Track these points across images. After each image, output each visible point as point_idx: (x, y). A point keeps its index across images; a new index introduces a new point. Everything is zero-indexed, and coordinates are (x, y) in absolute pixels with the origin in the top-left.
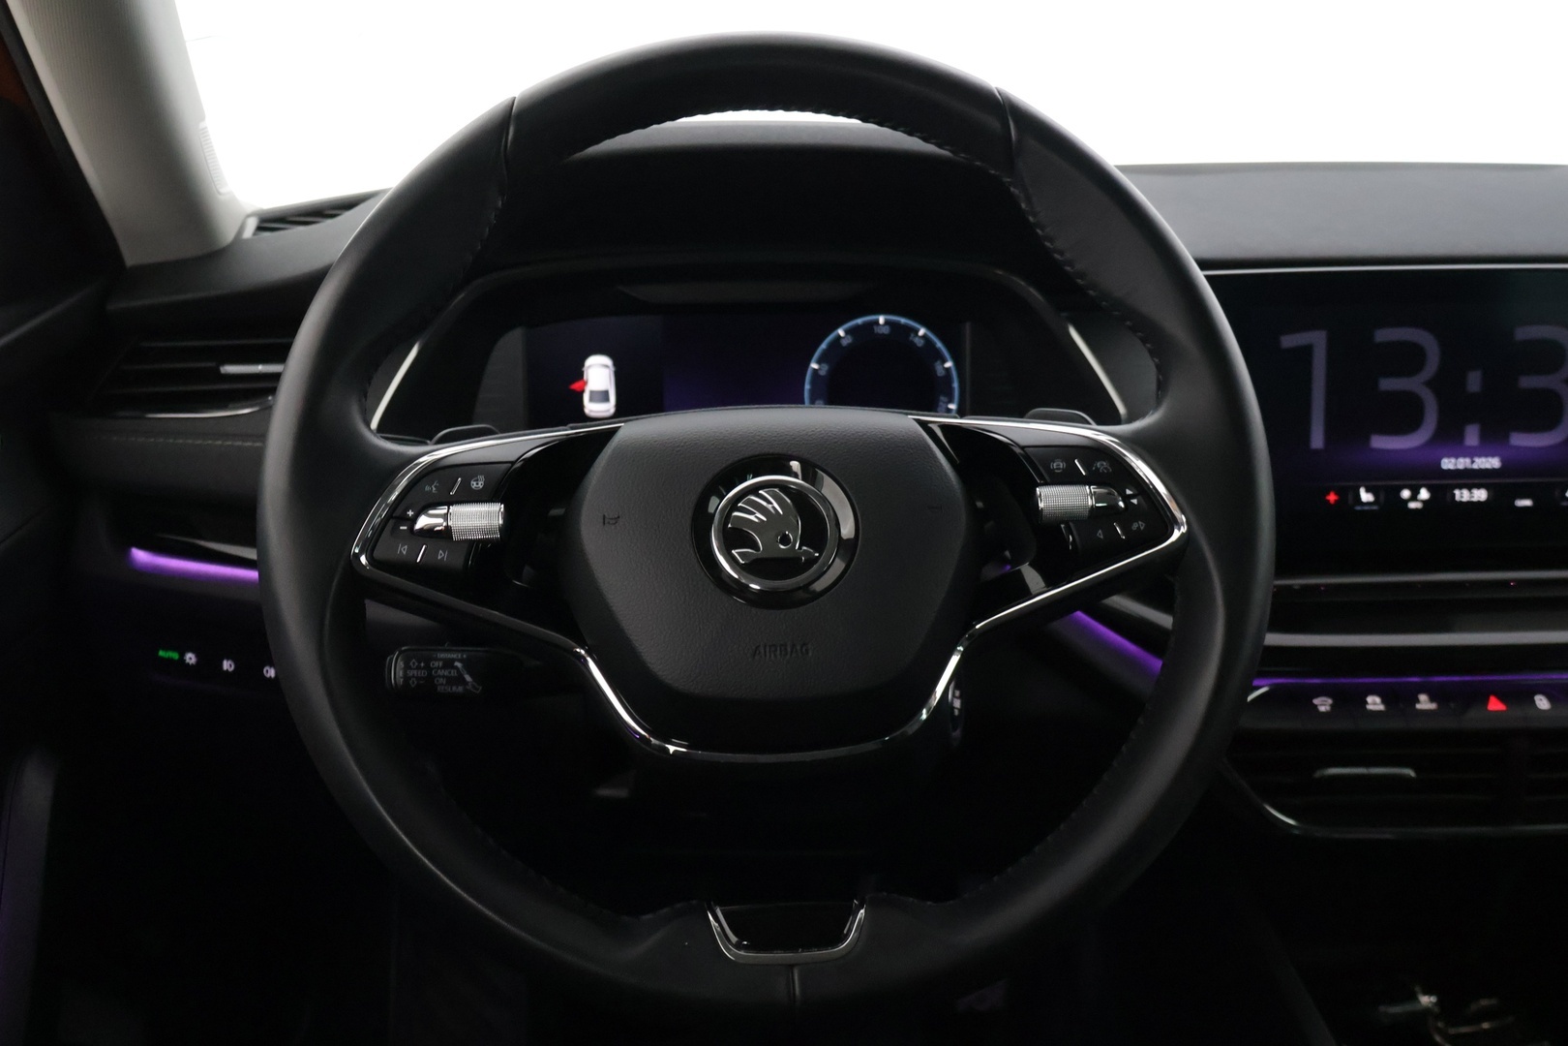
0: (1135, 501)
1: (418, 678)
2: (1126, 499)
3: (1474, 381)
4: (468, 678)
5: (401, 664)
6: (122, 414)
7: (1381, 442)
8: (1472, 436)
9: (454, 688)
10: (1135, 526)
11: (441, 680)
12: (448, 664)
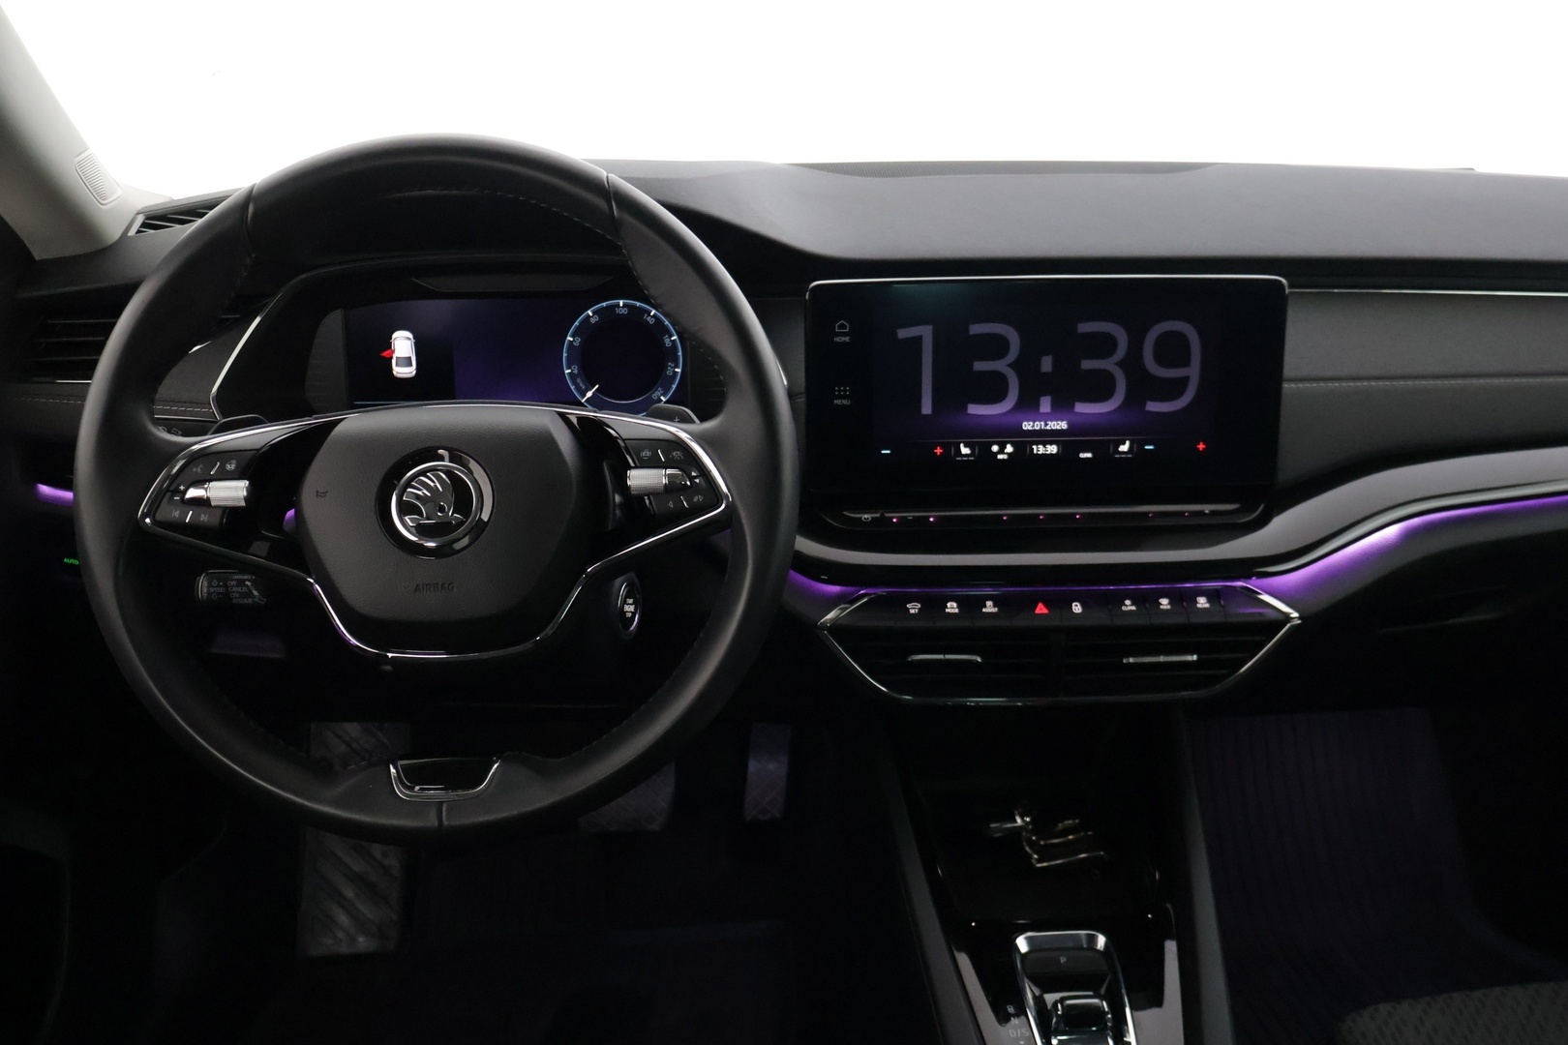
0: (697, 481)
1: (218, 594)
2: (692, 479)
3: (1047, 364)
4: (255, 593)
5: (206, 584)
6: (35, 379)
7: (975, 409)
8: (1045, 405)
9: (245, 600)
10: (696, 499)
11: (235, 595)
12: (241, 583)
